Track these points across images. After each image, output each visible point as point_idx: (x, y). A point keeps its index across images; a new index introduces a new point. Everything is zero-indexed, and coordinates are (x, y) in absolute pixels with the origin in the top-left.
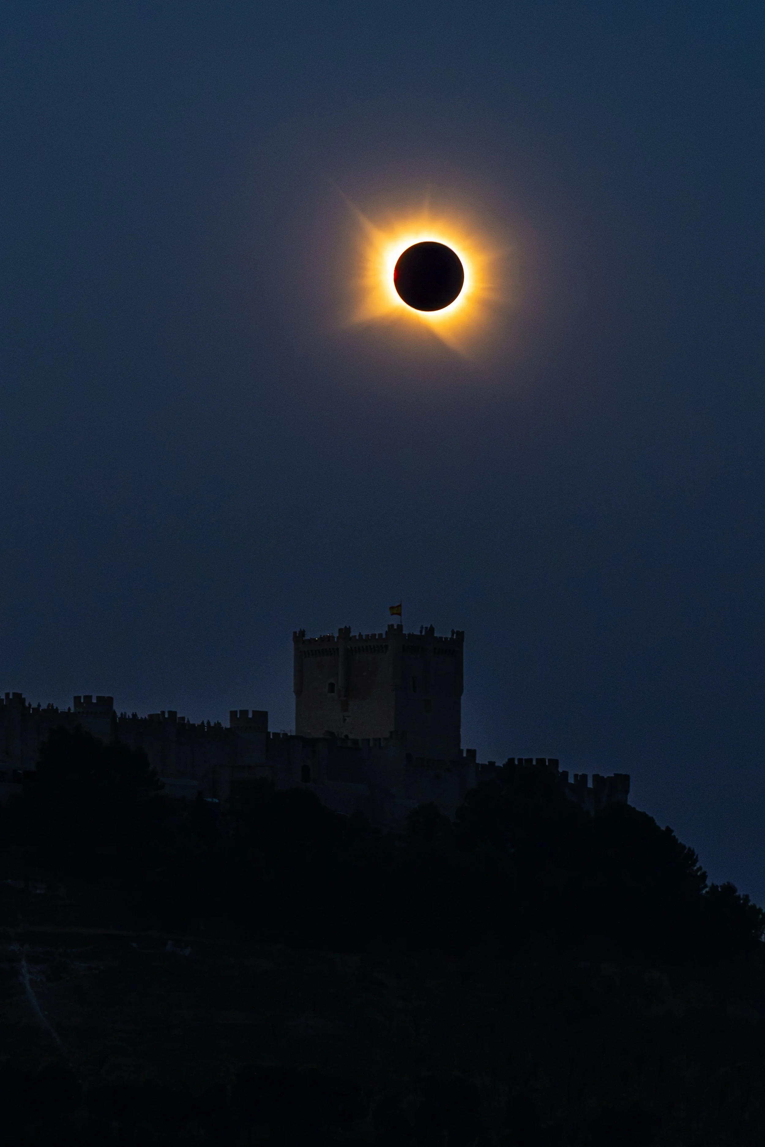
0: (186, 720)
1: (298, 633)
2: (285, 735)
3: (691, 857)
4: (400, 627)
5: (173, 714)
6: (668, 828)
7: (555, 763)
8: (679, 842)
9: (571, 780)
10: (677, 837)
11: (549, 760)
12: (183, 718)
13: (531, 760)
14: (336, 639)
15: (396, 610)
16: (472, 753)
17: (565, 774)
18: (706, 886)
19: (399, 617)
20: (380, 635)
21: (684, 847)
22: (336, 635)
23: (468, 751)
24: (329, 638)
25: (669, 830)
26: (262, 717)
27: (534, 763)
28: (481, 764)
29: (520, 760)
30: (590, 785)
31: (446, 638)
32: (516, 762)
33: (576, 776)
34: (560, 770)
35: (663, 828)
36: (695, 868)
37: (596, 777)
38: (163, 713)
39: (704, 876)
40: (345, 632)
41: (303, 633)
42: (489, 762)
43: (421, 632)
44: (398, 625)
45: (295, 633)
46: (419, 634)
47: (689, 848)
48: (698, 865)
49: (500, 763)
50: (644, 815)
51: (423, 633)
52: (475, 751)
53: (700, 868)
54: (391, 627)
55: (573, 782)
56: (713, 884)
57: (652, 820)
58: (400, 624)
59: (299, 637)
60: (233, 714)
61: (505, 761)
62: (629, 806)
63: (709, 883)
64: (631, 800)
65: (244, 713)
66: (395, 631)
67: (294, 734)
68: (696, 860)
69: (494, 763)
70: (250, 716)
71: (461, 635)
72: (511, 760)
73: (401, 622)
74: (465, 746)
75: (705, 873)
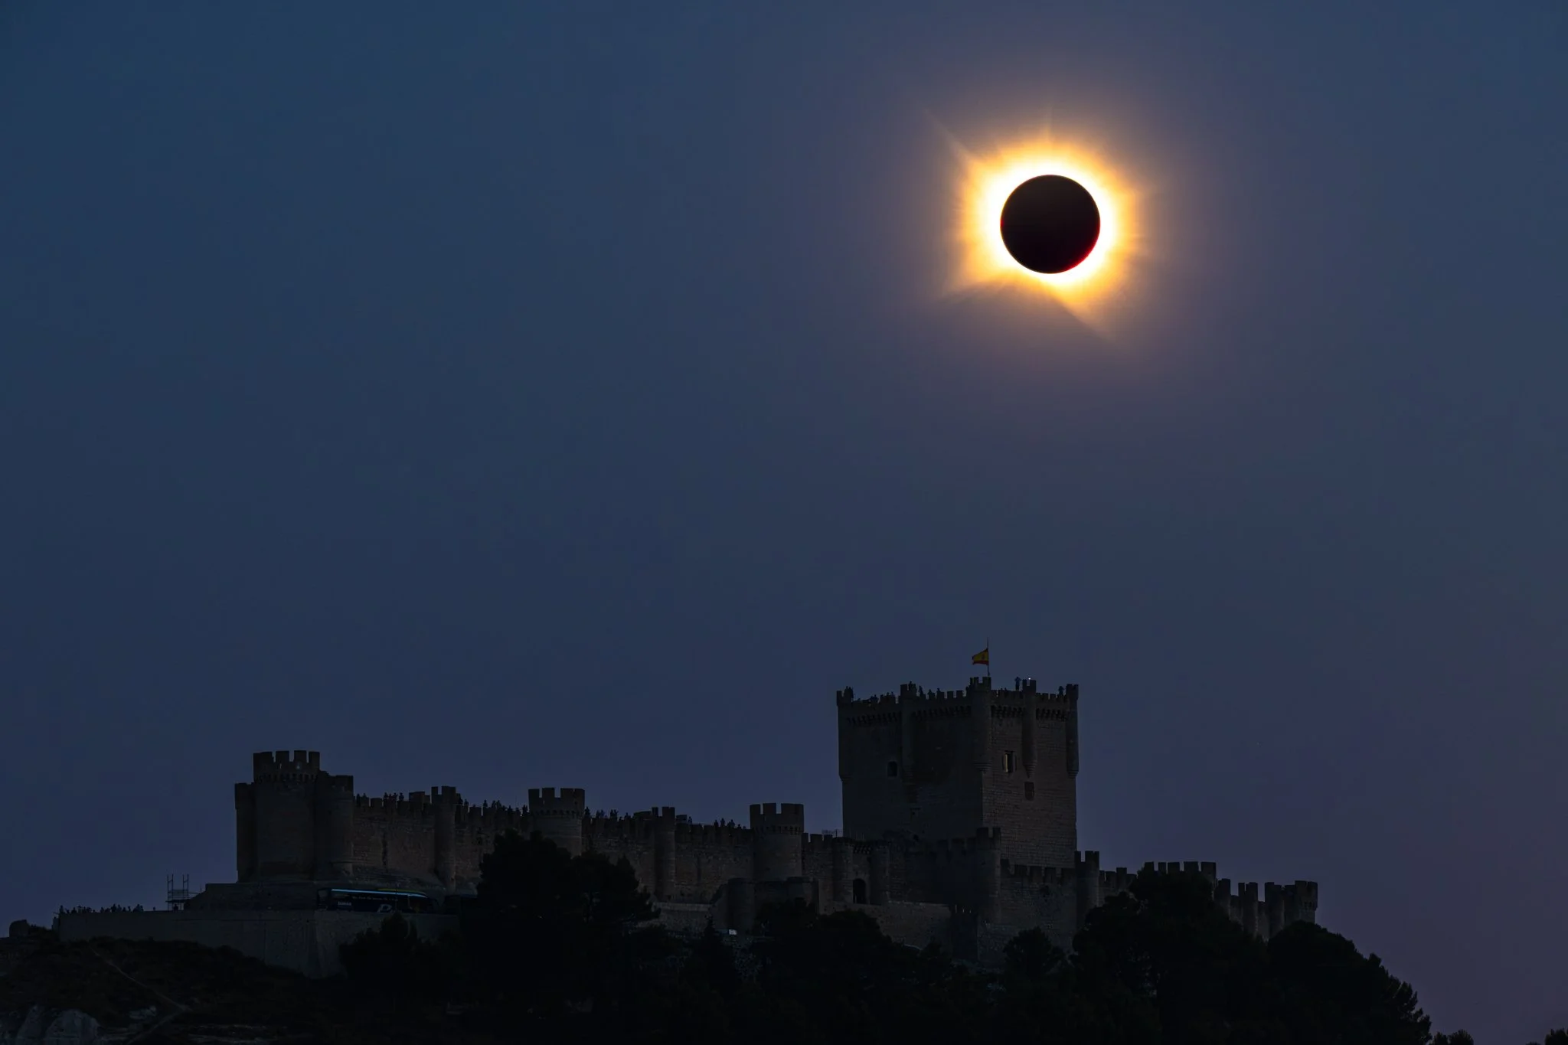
0: (688, 818)
1: (843, 692)
2: (828, 837)
3: (1406, 996)
4: (987, 680)
5: (669, 811)
6: (1373, 956)
7: (1211, 867)
8: (1390, 975)
9: (1234, 891)
10: (1386, 969)
11: (1203, 864)
12: (684, 817)
13: (1177, 864)
14: (897, 700)
15: (982, 659)
16: (1093, 856)
17: (1226, 883)
18: (1430, 1038)
19: (985, 666)
20: (960, 693)
21: (1397, 982)
22: (897, 694)
23: (1088, 853)
24: (888, 699)
25: (1375, 961)
26: (795, 811)
27: (1182, 868)
28: (1107, 872)
29: (1161, 865)
30: (1261, 898)
31: (1053, 695)
32: (1156, 868)
33: (1241, 885)
34: (1219, 877)
35: (1367, 957)
36: (1414, 1012)
37: (1268, 886)
38: (655, 810)
39: (1426, 1023)
40: (908, 690)
41: (850, 692)
42: (1117, 869)
43: (1017, 687)
44: (984, 678)
45: (839, 693)
46: (1014, 690)
47: (1405, 984)
48: (1417, 1008)
49: (1133, 870)
50: (1339, 938)
51: (1021, 689)
52: (1097, 854)
53: (1421, 1012)
54: (974, 680)
55: (1237, 895)
56: (1439, 1035)
57: (1350, 945)
58: (987, 676)
59: (845, 700)
60: (754, 809)
61: (1141, 866)
62: (1318, 927)
63: (1433, 1032)
64: (1320, 918)
65: (770, 807)
66: (980, 687)
67: (840, 835)
68: (1414, 1002)
69: (1125, 869)
70: (779, 811)
71: (1073, 690)
72: (1149, 866)
73: (989, 674)
74: (1082, 847)
75: (1428, 1018)
